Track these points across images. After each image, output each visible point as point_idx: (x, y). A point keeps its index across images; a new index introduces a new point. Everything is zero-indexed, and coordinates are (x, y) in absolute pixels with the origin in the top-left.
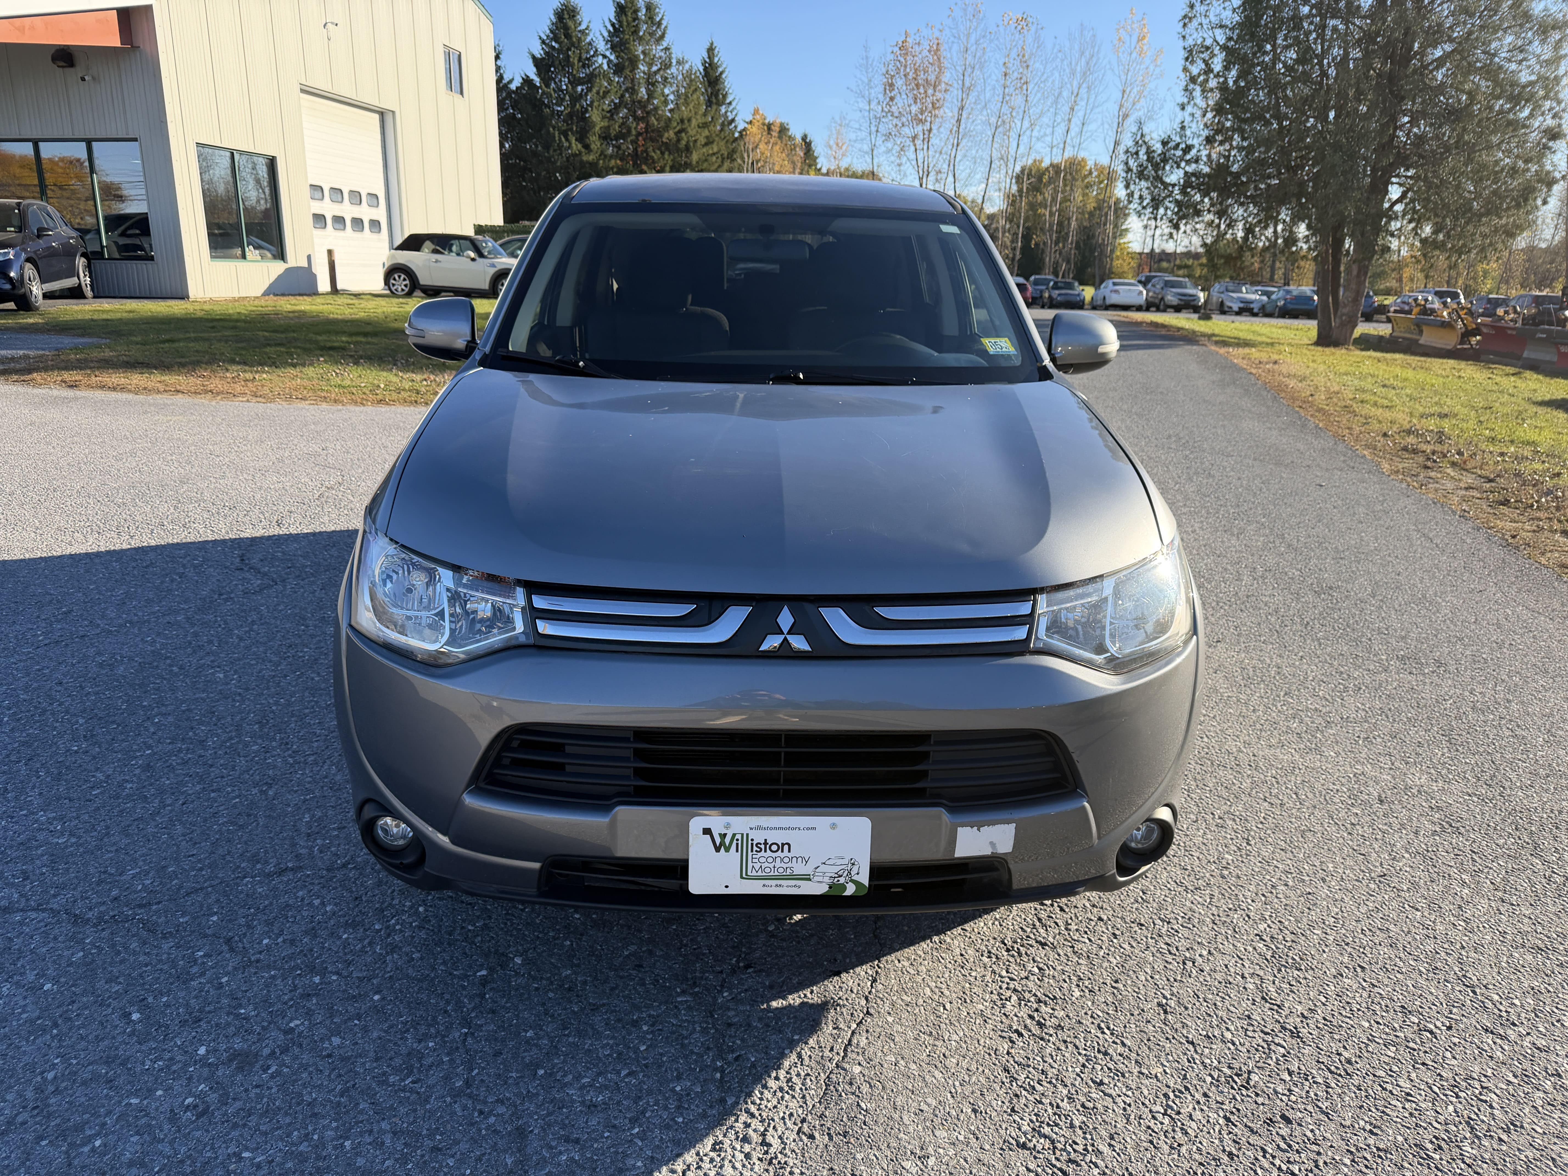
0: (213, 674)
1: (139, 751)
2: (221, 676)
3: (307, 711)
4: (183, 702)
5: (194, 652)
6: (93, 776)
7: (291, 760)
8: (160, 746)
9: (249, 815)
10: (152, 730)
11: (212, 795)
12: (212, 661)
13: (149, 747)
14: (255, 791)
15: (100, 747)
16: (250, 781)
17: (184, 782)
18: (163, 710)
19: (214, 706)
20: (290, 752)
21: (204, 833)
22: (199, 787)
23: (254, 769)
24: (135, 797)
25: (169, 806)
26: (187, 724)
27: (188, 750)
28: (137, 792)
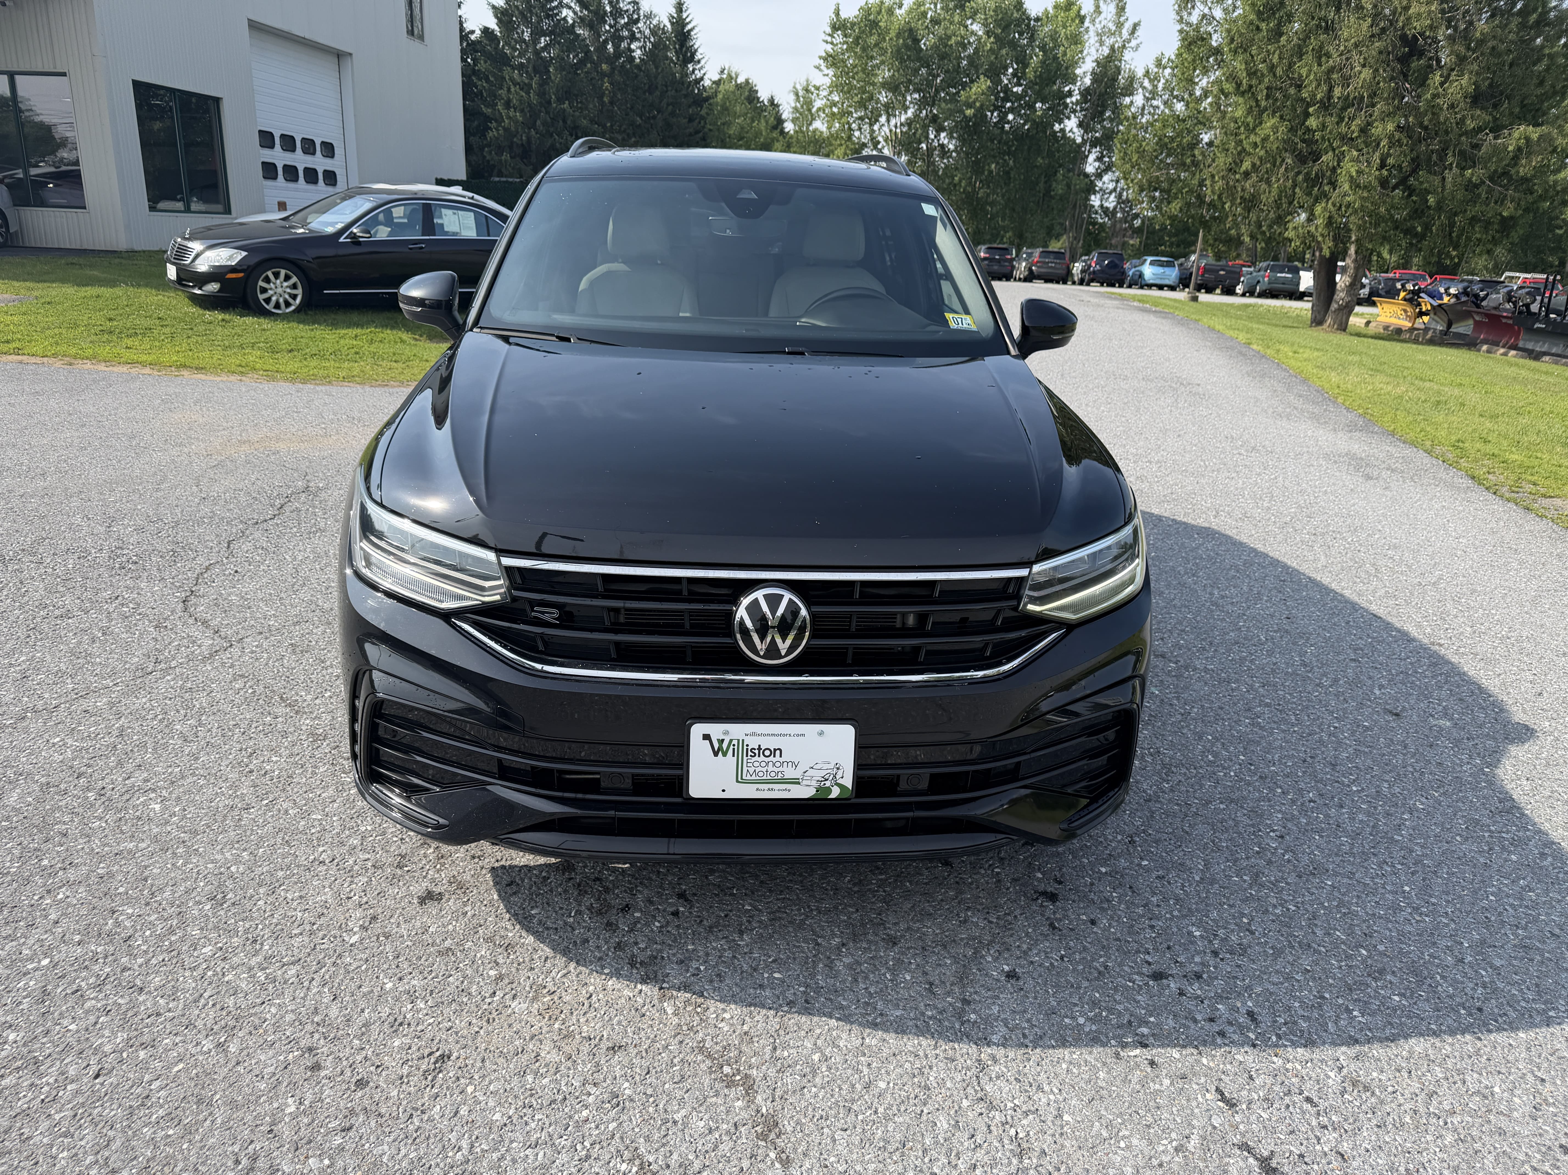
0: (144, 804)
1: (31, 959)
2: (157, 807)
3: (280, 874)
4: (102, 858)
5: (120, 763)
7: (262, 976)
8: (63, 948)
9: (199, 1102)
10: (53, 917)
11: (142, 1054)
12: (145, 781)
13: (47, 952)
14: (207, 1045)
16: (200, 1024)
17: (98, 1026)
18: (72, 874)
19: (146, 867)
20: (259, 958)
21: (127, 1145)
22: (121, 1037)
23: (206, 995)
24: (19, 1063)
25: (72, 1081)
26: (107, 903)
27: (106, 957)
28: (25, 1050)
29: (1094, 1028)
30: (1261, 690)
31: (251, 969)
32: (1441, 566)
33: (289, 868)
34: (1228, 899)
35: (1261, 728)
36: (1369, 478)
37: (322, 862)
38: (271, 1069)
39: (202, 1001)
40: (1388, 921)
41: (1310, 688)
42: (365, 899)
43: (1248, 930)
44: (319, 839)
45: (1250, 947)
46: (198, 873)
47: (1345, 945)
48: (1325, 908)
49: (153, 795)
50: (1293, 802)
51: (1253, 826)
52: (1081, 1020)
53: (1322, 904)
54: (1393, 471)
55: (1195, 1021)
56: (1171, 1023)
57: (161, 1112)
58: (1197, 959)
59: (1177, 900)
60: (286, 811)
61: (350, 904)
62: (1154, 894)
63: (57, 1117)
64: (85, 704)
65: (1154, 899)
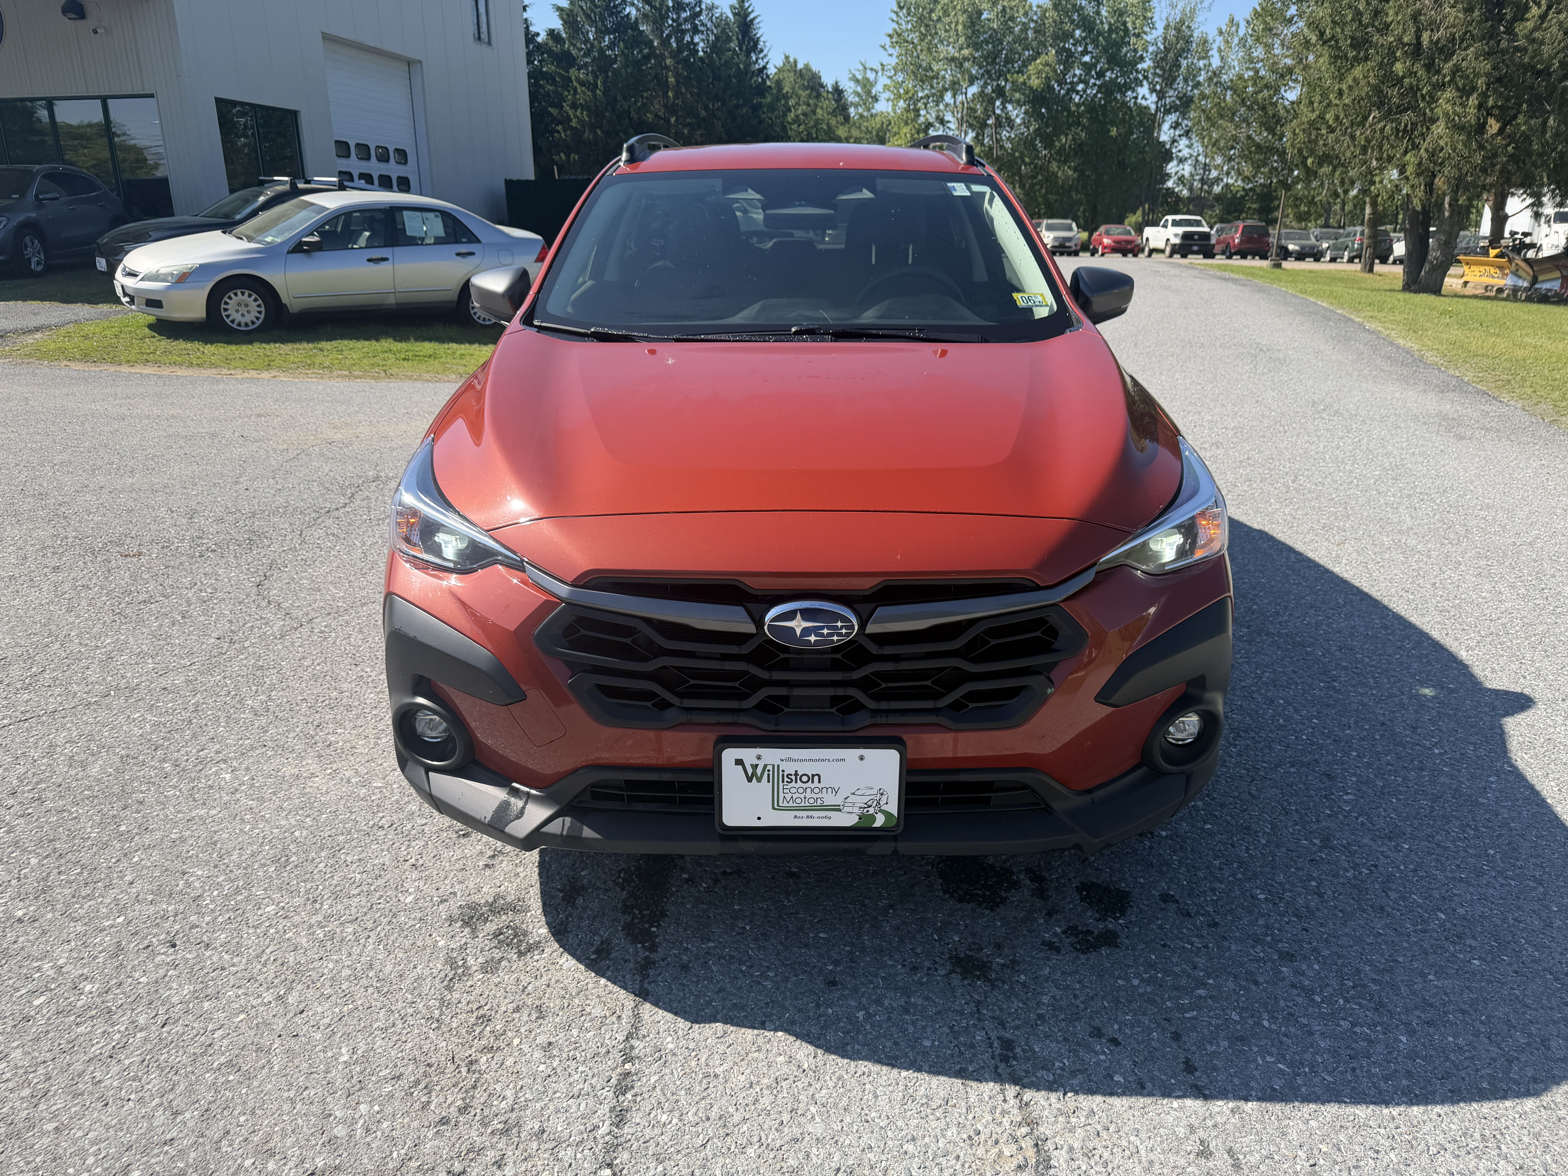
0: (216, 773)
1: (107, 917)
2: (228, 777)
3: (341, 838)
4: (175, 824)
5: (194, 736)
6: (39, 969)
7: (320, 934)
8: (137, 907)
9: (259, 1050)
10: (128, 878)
11: (206, 1005)
12: (218, 752)
13: (122, 911)
14: (268, 997)
15: (53, 910)
16: (261, 978)
17: (167, 979)
18: (147, 840)
19: (215, 832)
20: (320, 917)
21: (190, 1090)
22: (187, 989)
23: (268, 951)
24: (93, 1012)
25: (141, 1030)
26: (178, 865)
27: (176, 915)
28: (99, 1000)
29: (1149, 989)
30: (1338, 653)
31: (311, 926)
32: (1538, 526)
33: (349, 833)
34: (1295, 862)
35: (1338, 691)
36: (1461, 438)
37: (382, 827)
38: (327, 1021)
39: (265, 957)
40: (1469, 884)
41: (1390, 651)
42: (421, 862)
43: (1316, 893)
44: (378, 806)
45: (1318, 909)
46: (264, 838)
47: (1422, 908)
48: (1401, 872)
49: (223, 766)
50: (1369, 765)
51: (1324, 789)
52: (1136, 982)
53: (1398, 868)
54: (1487, 430)
55: (1256, 983)
56: (1231, 985)
57: (223, 1060)
58: (1261, 922)
59: (1241, 863)
60: (349, 781)
61: (407, 866)
62: (1216, 857)
63: (127, 1062)
64: (164, 682)
65: (1217, 862)
